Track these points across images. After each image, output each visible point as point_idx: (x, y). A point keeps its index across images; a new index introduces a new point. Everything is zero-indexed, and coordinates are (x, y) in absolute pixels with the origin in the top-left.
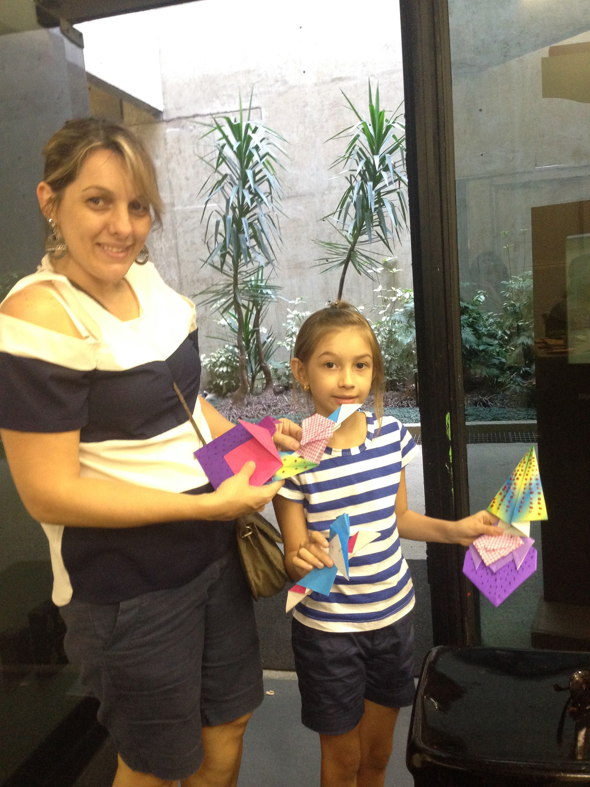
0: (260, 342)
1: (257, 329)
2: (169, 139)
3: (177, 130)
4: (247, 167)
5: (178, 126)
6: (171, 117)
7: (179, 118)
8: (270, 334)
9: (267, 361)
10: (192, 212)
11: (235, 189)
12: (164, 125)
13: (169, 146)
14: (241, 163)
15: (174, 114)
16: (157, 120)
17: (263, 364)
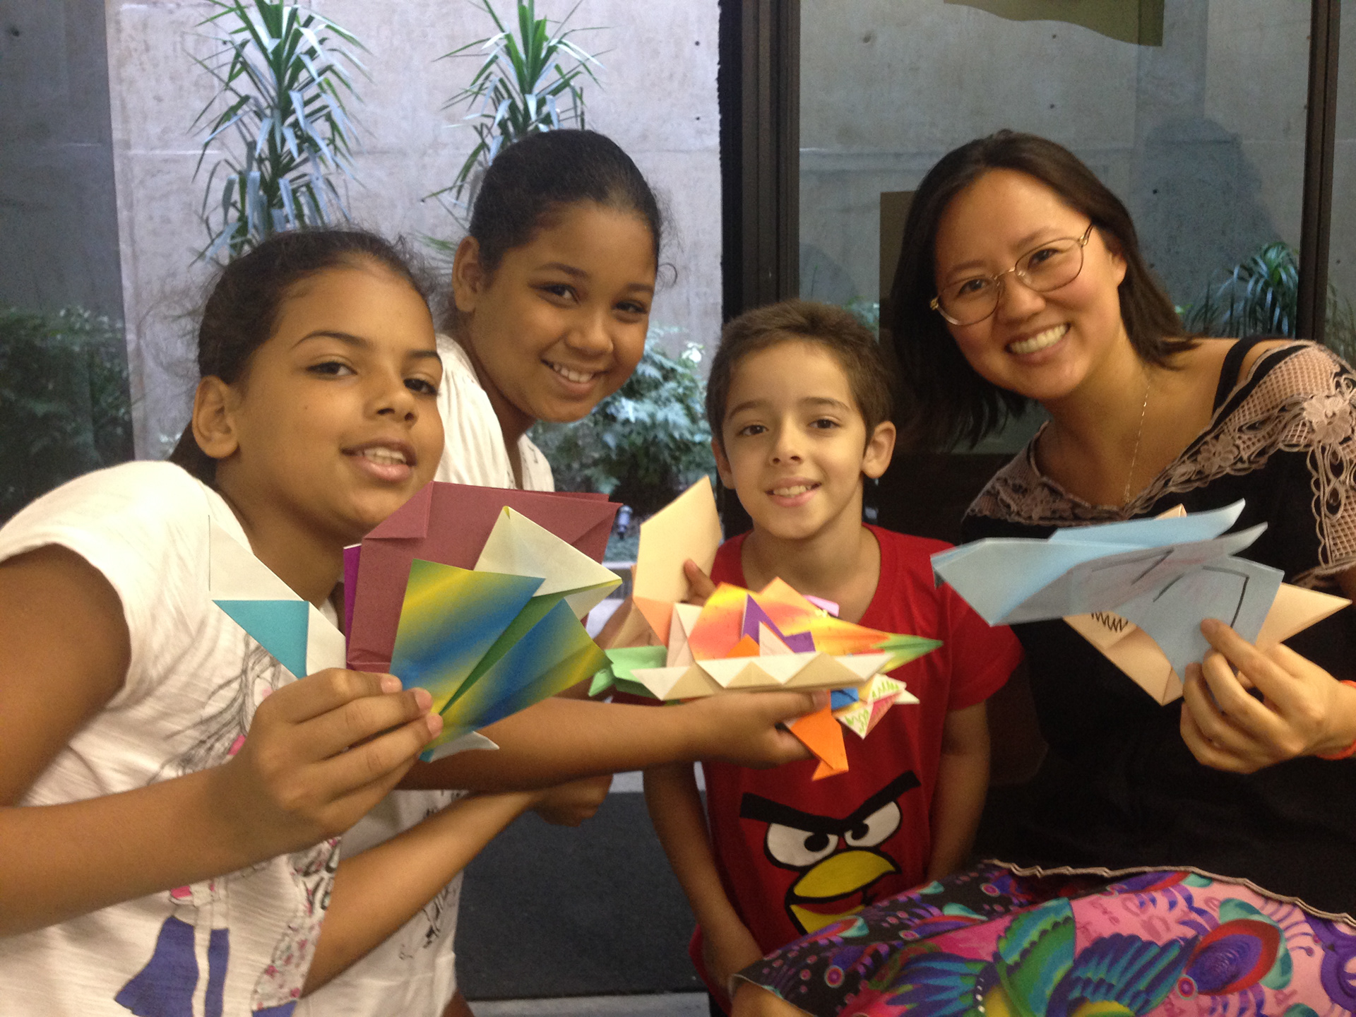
2: (126, 24)
3: (144, 8)
4: (290, 86)
5: (146, 2)
10: (166, 161)
11: (266, 125)
13: (123, 36)
14: (280, 78)
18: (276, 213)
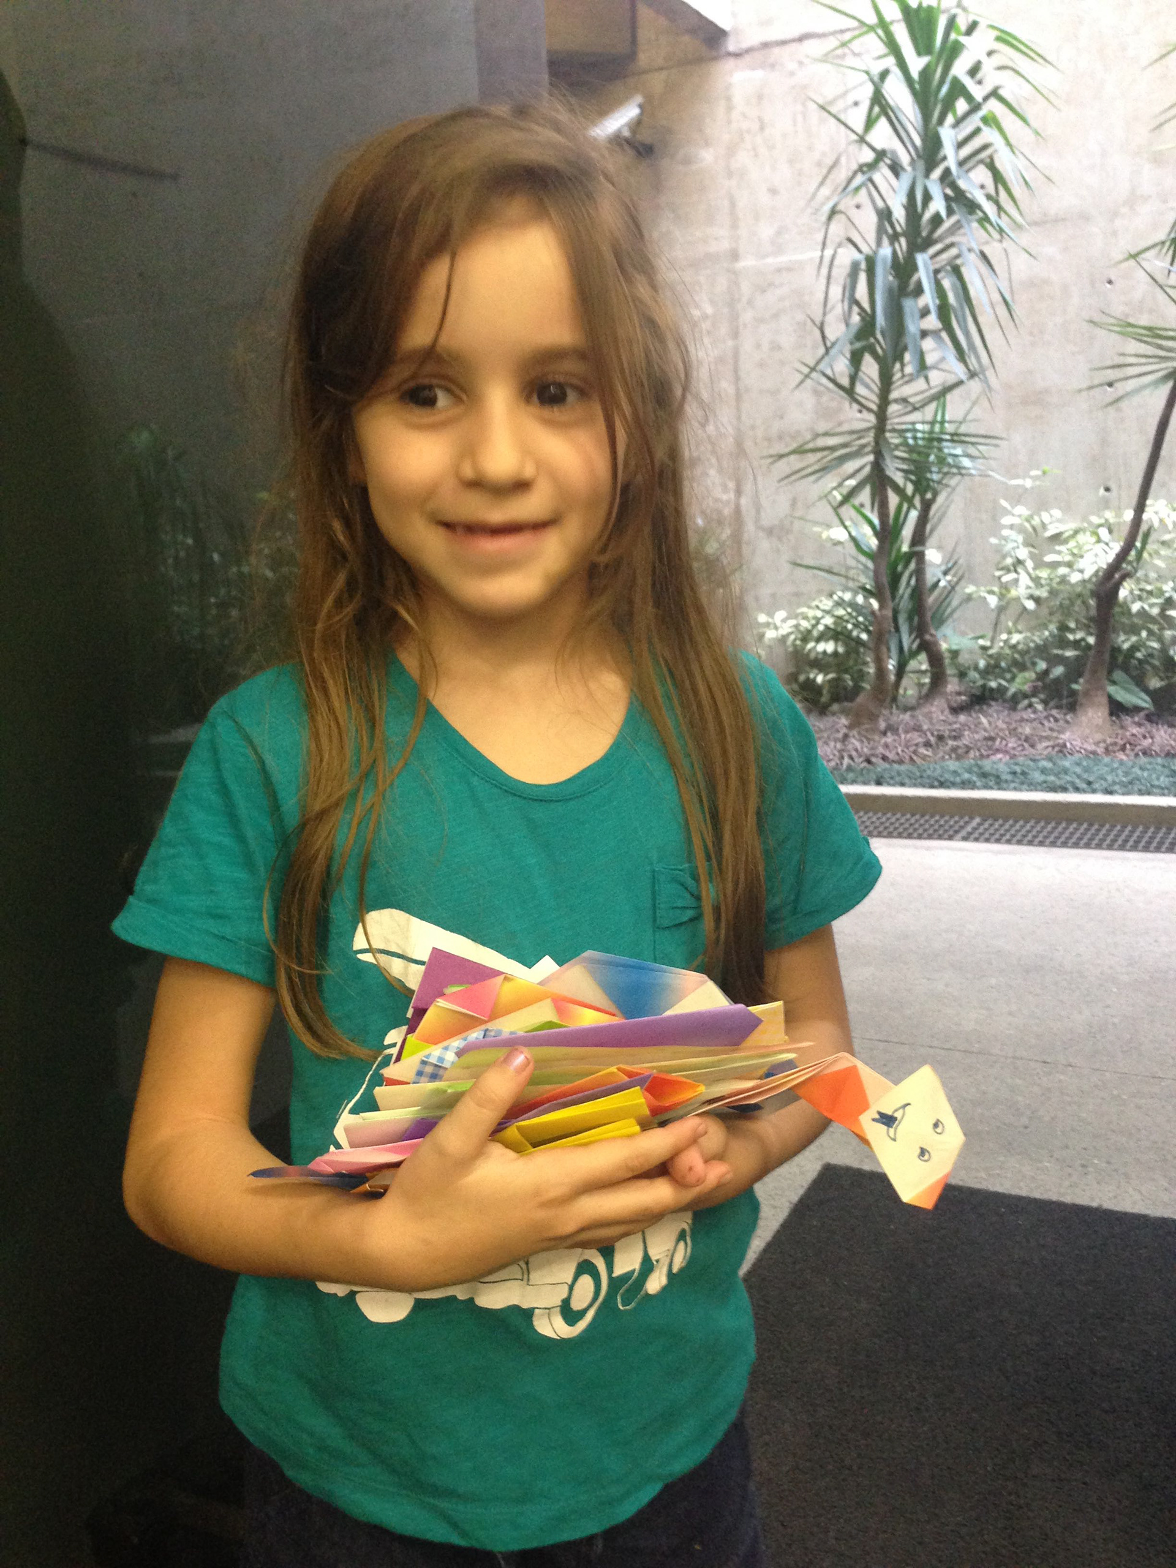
0: (924, 584)
1: (918, 549)
2: (738, 98)
3: (759, 74)
4: (941, 121)
5: (762, 66)
6: (745, 45)
7: (766, 45)
8: (950, 565)
9: (937, 628)
10: (779, 270)
11: (904, 183)
12: (729, 64)
13: (735, 115)
14: (926, 115)
15: (751, 37)
16: (714, 53)
17: (927, 637)
18: (908, 304)
